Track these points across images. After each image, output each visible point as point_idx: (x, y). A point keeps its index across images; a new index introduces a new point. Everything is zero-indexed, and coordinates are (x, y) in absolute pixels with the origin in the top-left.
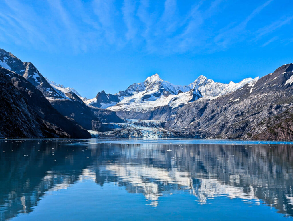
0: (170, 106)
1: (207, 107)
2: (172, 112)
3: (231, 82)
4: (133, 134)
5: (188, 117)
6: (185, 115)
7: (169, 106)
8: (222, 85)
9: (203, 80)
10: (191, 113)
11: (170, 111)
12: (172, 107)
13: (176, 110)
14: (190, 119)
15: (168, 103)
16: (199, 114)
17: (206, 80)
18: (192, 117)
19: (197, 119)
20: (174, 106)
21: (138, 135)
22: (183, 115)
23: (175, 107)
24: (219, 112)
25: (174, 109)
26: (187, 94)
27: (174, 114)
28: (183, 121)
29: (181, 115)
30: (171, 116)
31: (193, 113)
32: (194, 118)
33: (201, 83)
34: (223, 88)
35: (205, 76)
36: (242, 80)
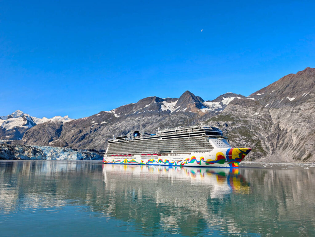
0: (4, 128)
1: (63, 129)
2: (7, 133)
3: (44, 117)
4: (23, 152)
5: (44, 137)
6: (39, 134)
7: (2, 127)
8: (36, 119)
9: (20, 114)
10: (48, 133)
11: (5, 133)
12: (6, 129)
13: (10, 132)
14: (47, 139)
15: (1, 125)
16: (57, 134)
17: (22, 114)
18: (50, 137)
19: (56, 139)
20: (8, 128)
21: (35, 154)
22: (36, 134)
23: (10, 129)
24: (89, 132)
25: (9, 130)
26: (19, 119)
27: (9, 136)
28: (36, 141)
29: (34, 135)
30: (6, 137)
31: (50, 132)
32: (52, 138)
33: (18, 115)
34: (37, 121)
35: (22, 111)
36: (54, 117)
